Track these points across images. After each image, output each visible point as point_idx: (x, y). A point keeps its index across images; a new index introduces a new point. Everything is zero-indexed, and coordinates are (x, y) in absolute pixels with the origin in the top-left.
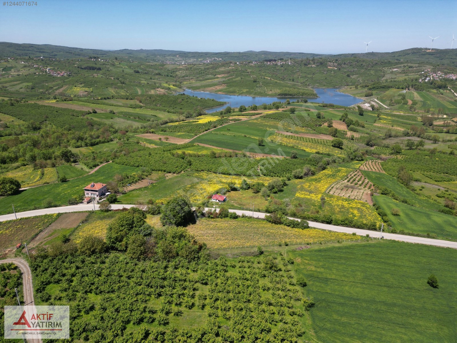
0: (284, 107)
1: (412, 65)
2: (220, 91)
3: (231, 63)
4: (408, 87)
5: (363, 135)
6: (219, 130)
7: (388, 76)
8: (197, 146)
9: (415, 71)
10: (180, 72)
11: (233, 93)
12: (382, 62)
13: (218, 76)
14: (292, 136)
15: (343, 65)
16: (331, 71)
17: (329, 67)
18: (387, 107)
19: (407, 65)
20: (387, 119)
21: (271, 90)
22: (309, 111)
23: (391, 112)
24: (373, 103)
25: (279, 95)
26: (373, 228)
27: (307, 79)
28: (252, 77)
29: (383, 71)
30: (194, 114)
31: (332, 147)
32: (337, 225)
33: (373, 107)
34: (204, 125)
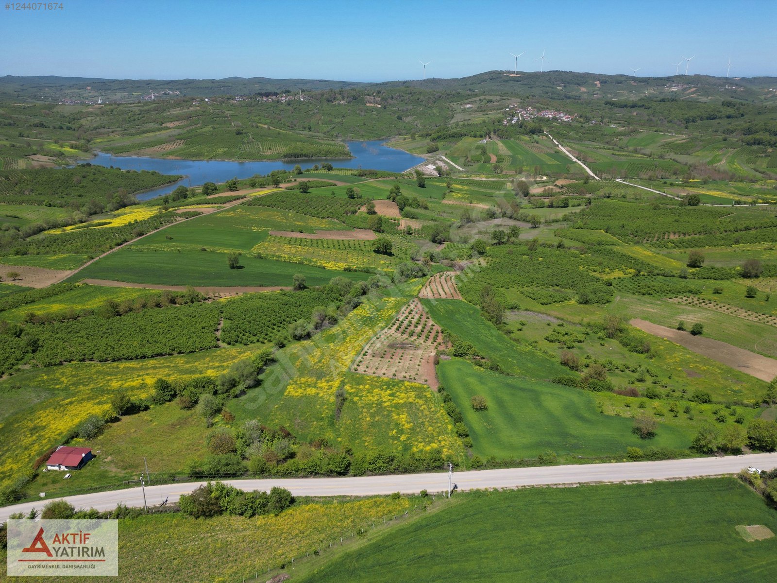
0: (291, 181)
1: (491, 98)
2: (171, 153)
3: (193, 99)
4: (488, 134)
5: (426, 223)
6: (151, 240)
7: (459, 117)
8: (82, 288)
9: (496, 108)
10: (89, 119)
11: (198, 155)
12: (448, 95)
13: (168, 125)
14: (301, 240)
15: (390, 101)
16: (372, 110)
17: (368, 105)
18: (461, 169)
19: (485, 99)
20: (463, 190)
21: (270, 149)
22: (335, 185)
23: (467, 177)
24: (440, 164)
25: (285, 156)
26: (436, 464)
27: (332, 126)
28: (234, 125)
29: (451, 108)
30: (109, 206)
31: (374, 254)
32: (361, 475)
33: (439, 170)
34: (119, 230)
